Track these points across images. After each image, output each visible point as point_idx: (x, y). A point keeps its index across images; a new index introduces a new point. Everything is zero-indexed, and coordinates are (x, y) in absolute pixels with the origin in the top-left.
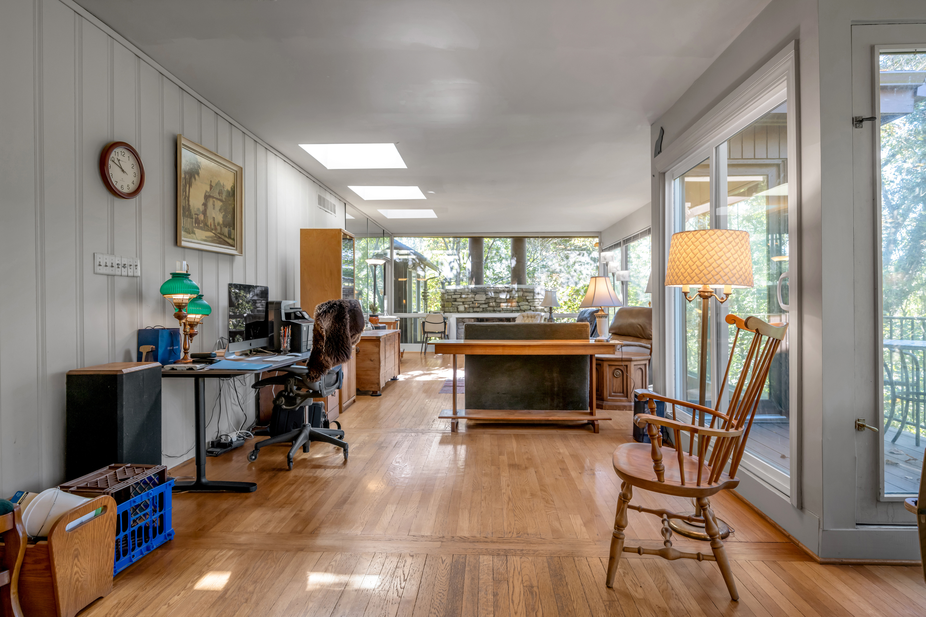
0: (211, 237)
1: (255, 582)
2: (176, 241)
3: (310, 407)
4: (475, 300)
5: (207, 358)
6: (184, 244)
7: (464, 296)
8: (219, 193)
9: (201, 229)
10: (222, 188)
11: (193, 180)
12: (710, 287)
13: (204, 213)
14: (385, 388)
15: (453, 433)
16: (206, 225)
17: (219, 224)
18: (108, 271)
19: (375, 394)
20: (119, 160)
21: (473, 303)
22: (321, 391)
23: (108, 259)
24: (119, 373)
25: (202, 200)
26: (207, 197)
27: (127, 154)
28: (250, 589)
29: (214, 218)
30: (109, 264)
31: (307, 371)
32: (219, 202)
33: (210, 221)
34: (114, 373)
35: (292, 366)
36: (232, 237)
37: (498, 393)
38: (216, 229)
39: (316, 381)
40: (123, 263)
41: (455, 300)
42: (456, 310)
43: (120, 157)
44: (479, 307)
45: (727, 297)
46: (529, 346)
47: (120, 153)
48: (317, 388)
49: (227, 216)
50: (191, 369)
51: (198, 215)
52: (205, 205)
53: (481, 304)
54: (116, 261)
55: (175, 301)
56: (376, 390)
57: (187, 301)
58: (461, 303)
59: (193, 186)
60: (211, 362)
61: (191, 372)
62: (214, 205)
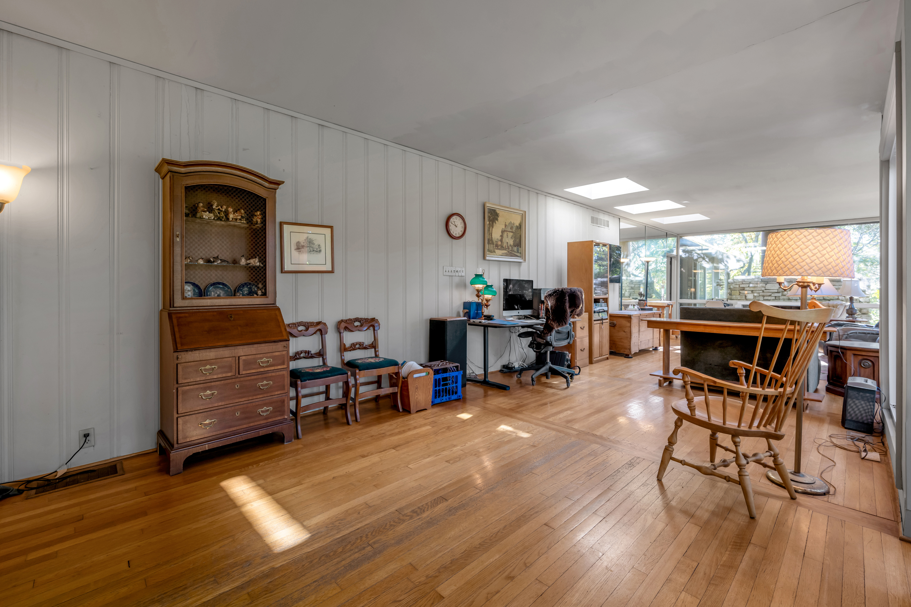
0: (506, 253)
1: (479, 421)
2: (484, 258)
3: (551, 352)
4: (766, 289)
5: (489, 318)
6: (487, 258)
7: (751, 285)
8: (511, 228)
9: (499, 249)
10: (513, 225)
11: (494, 224)
12: (809, 279)
13: (501, 241)
14: (636, 354)
15: (660, 387)
16: (502, 247)
17: (510, 245)
18: (450, 274)
19: (627, 356)
20: (454, 222)
21: (763, 292)
22: (551, 342)
23: (450, 269)
24: (446, 320)
25: (500, 234)
26: (503, 232)
27: (458, 218)
28: (475, 422)
29: (507, 242)
30: (450, 271)
31: (542, 329)
32: (511, 233)
33: (505, 245)
34: (444, 320)
35: (534, 326)
36: (520, 252)
37: (711, 364)
38: (508, 248)
39: (547, 336)
40: (457, 270)
41: (743, 289)
42: (744, 298)
43: (455, 220)
44: (770, 296)
45: (819, 287)
46: (730, 327)
47: (455, 218)
48: (549, 340)
49: (516, 240)
50: (480, 322)
51: (497, 242)
52: (502, 236)
53: (773, 293)
54: (453, 269)
55: (476, 288)
56: (628, 354)
57: (481, 288)
58: (750, 292)
59: (494, 227)
60: (491, 319)
61: (480, 324)
62: (507, 235)
